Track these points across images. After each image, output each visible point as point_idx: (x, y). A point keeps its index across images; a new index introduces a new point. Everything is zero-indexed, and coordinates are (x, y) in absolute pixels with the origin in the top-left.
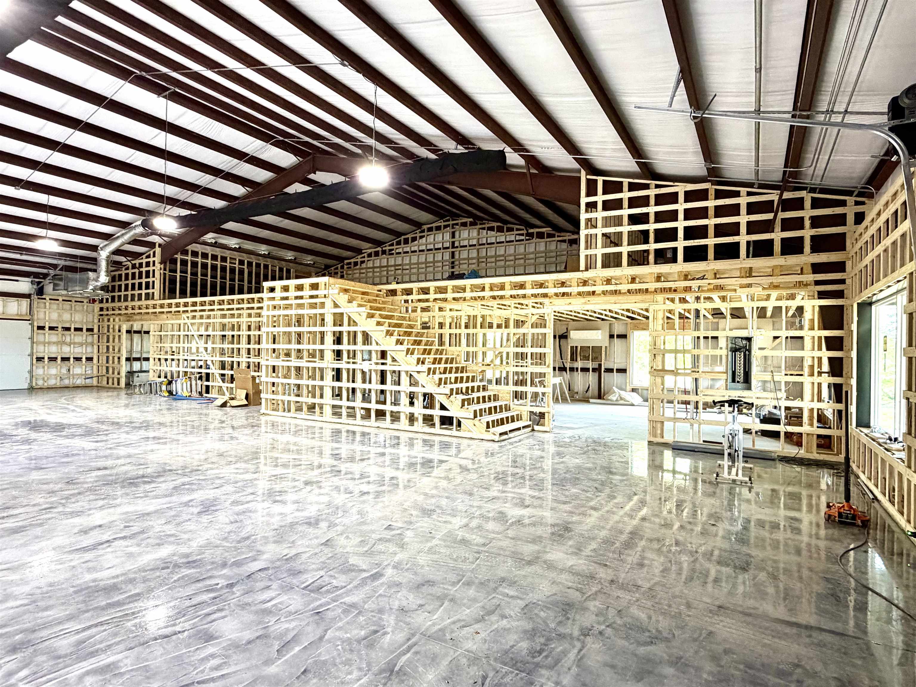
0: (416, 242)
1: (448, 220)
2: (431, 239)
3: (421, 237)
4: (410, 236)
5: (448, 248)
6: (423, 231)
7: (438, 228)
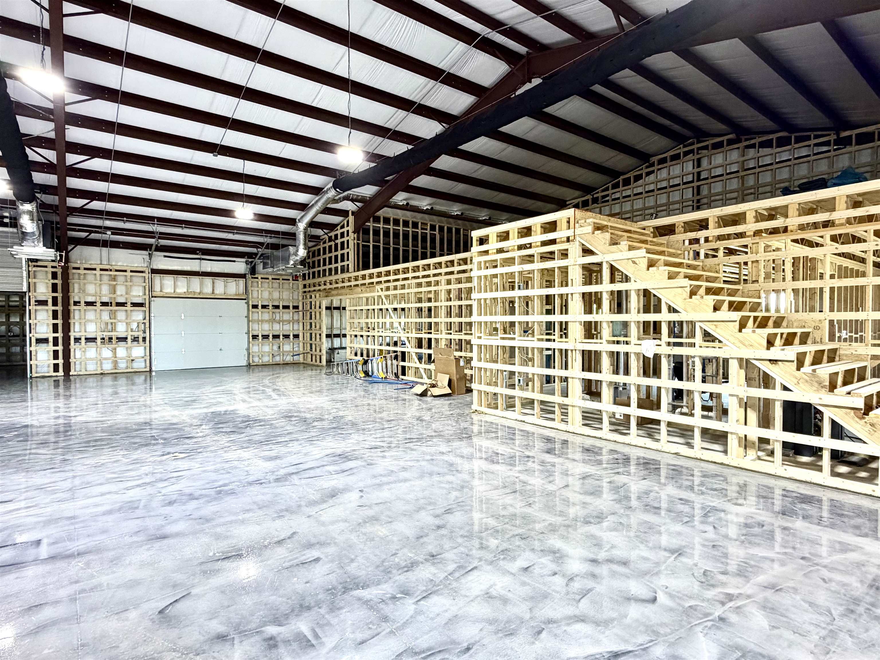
0: (640, 182)
1: (692, 144)
2: (663, 174)
3: (648, 174)
4: (631, 175)
5: (692, 182)
6: (652, 165)
7: (676, 157)
